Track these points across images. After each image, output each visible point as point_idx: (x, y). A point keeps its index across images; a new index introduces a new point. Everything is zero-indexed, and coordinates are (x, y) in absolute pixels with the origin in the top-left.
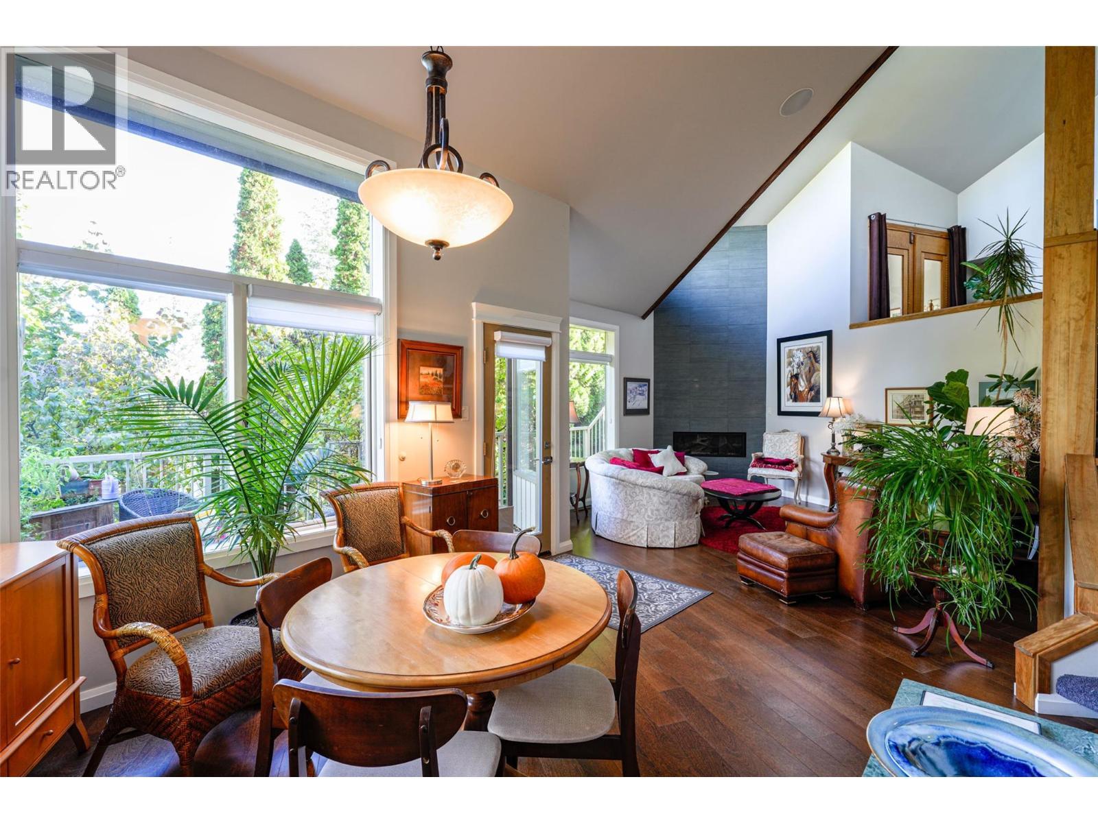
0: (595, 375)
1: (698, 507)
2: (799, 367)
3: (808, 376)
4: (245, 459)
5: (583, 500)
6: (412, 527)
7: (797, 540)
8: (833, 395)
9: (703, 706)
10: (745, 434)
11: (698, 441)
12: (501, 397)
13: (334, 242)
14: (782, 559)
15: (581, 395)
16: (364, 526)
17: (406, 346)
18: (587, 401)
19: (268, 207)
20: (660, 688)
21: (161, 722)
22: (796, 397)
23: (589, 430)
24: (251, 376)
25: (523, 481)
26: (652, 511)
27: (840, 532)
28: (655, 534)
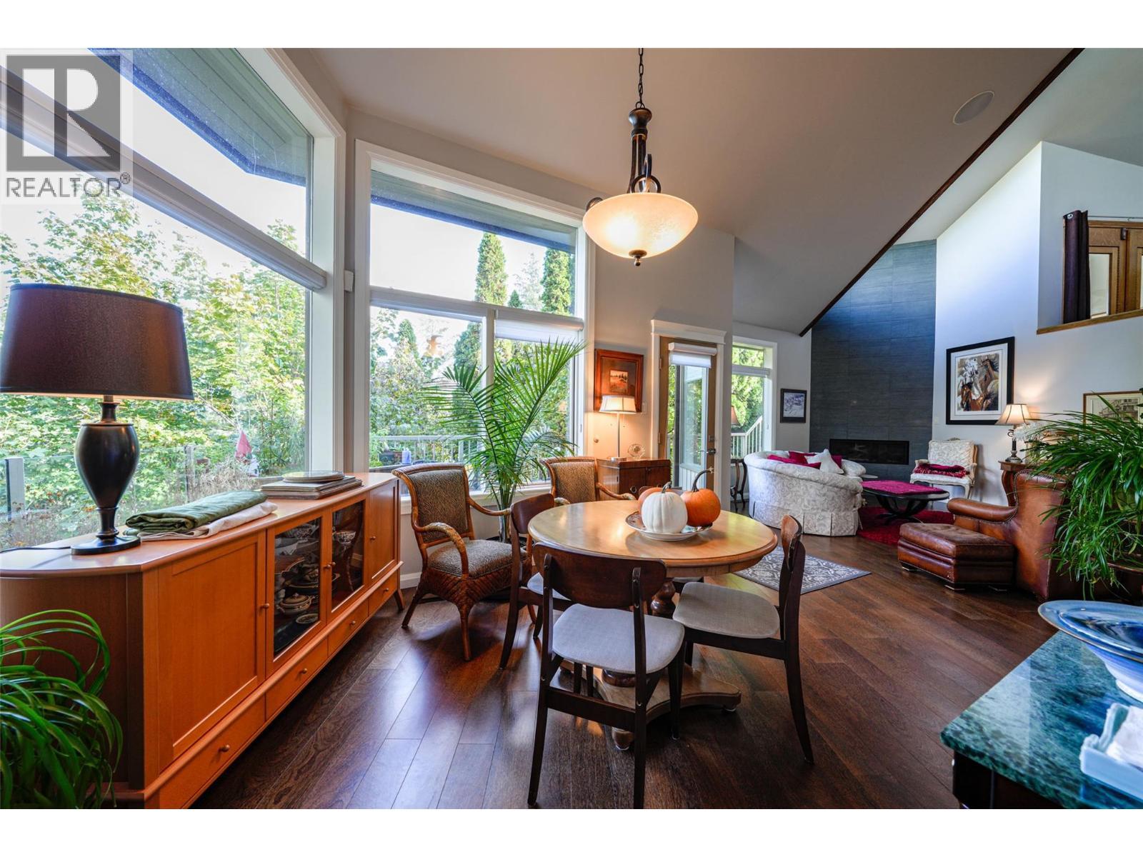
0: (752, 391)
1: (855, 501)
2: (972, 375)
3: (983, 385)
4: (496, 428)
5: (741, 492)
6: (604, 491)
7: (967, 532)
8: (1015, 402)
9: (861, 655)
10: (908, 442)
11: (856, 448)
12: (672, 410)
13: (542, 290)
14: (949, 547)
15: (738, 408)
16: (570, 484)
17: (601, 354)
18: (745, 413)
19: (497, 267)
20: (818, 637)
21: (449, 590)
22: (968, 405)
23: (746, 437)
24: (496, 375)
25: (689, 472)
26: (809, 501)
27: (1020, 525)
28: (811, 522)
